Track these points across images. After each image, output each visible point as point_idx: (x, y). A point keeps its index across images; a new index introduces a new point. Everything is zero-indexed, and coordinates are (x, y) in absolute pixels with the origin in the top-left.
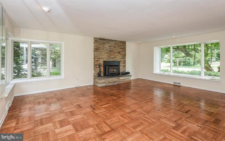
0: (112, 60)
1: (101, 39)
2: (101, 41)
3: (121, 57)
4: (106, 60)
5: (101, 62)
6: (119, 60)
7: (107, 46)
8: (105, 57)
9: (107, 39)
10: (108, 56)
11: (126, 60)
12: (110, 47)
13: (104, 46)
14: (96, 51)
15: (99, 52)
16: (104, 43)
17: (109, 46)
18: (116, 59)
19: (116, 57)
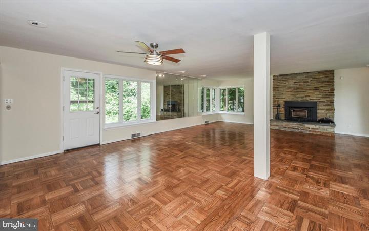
0: (300, 100)
1: (280, 76)
2: (281, 77)
3: (321, 96)
4: (288, 100)
5: (282, 102)
6: (316, 100)
7: (291, 83)
8: (287, 96)
9: (292, 74)
10: (292, 95)
11: (335, 99)
12: (296, 84)
13: (285, 83)
14: (275, 90)
15: (278, 90)
16: (287, 80)
17: (295, 82)
18: (308, 99)
19: (309, 96)
